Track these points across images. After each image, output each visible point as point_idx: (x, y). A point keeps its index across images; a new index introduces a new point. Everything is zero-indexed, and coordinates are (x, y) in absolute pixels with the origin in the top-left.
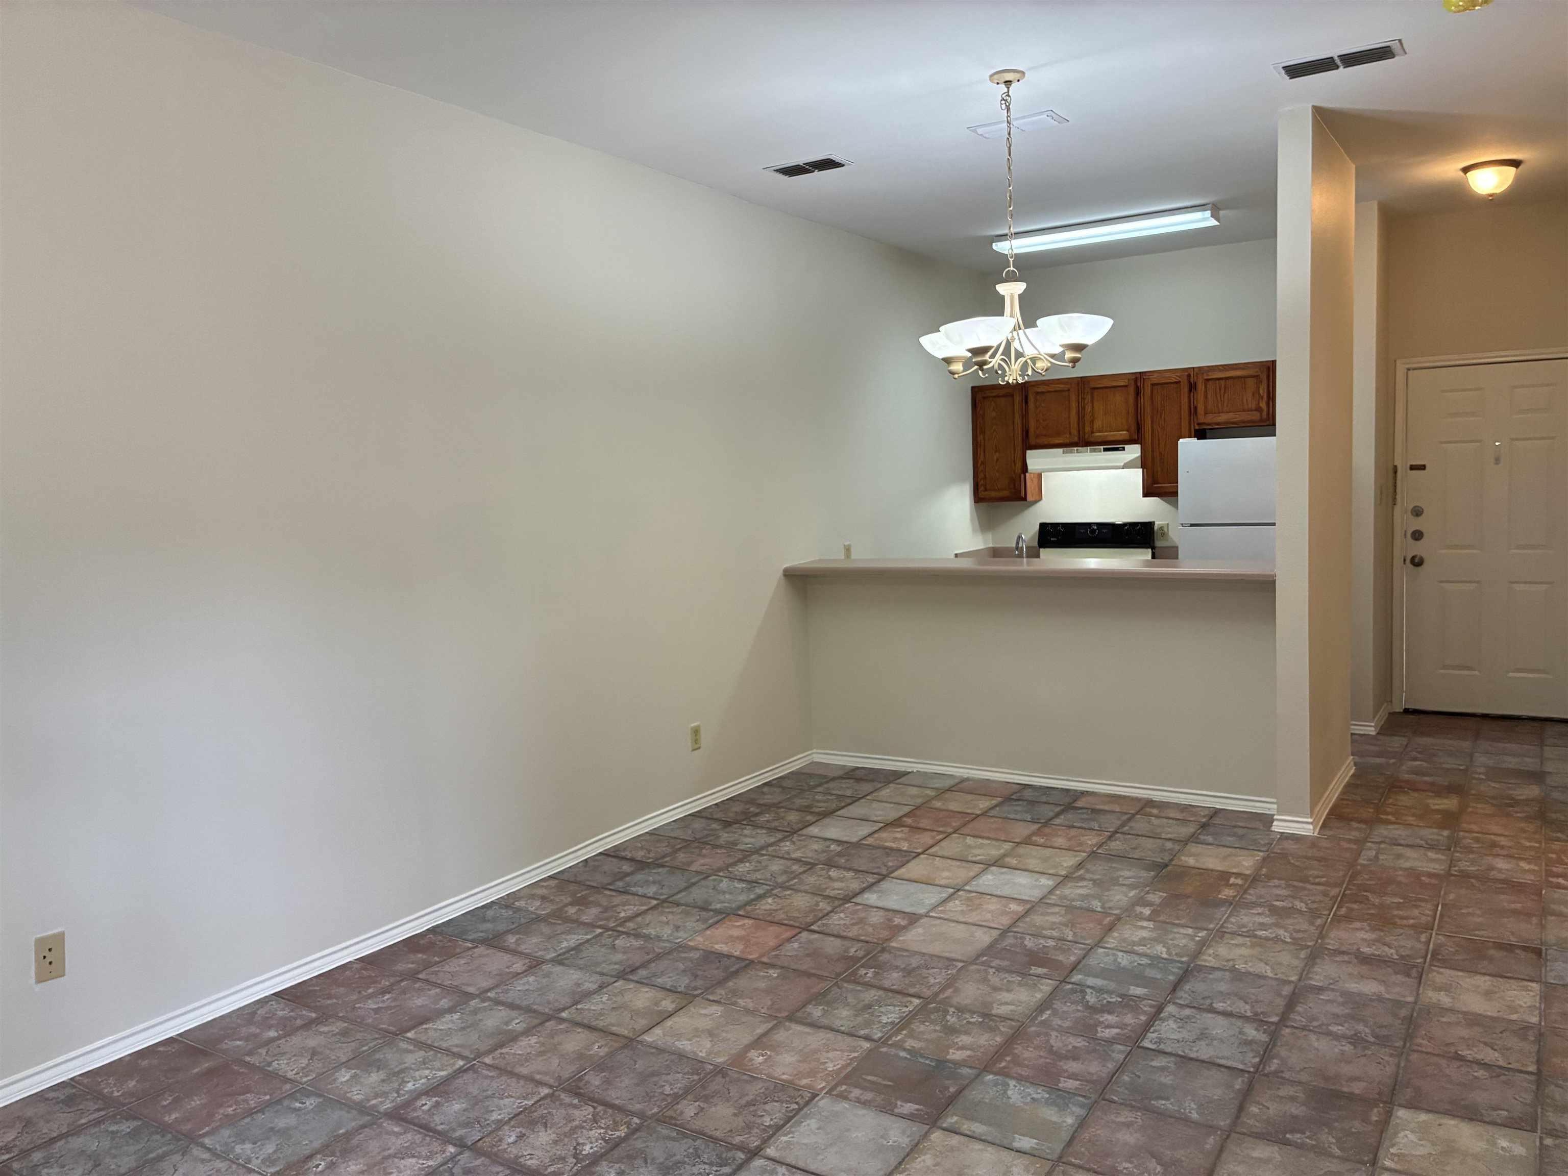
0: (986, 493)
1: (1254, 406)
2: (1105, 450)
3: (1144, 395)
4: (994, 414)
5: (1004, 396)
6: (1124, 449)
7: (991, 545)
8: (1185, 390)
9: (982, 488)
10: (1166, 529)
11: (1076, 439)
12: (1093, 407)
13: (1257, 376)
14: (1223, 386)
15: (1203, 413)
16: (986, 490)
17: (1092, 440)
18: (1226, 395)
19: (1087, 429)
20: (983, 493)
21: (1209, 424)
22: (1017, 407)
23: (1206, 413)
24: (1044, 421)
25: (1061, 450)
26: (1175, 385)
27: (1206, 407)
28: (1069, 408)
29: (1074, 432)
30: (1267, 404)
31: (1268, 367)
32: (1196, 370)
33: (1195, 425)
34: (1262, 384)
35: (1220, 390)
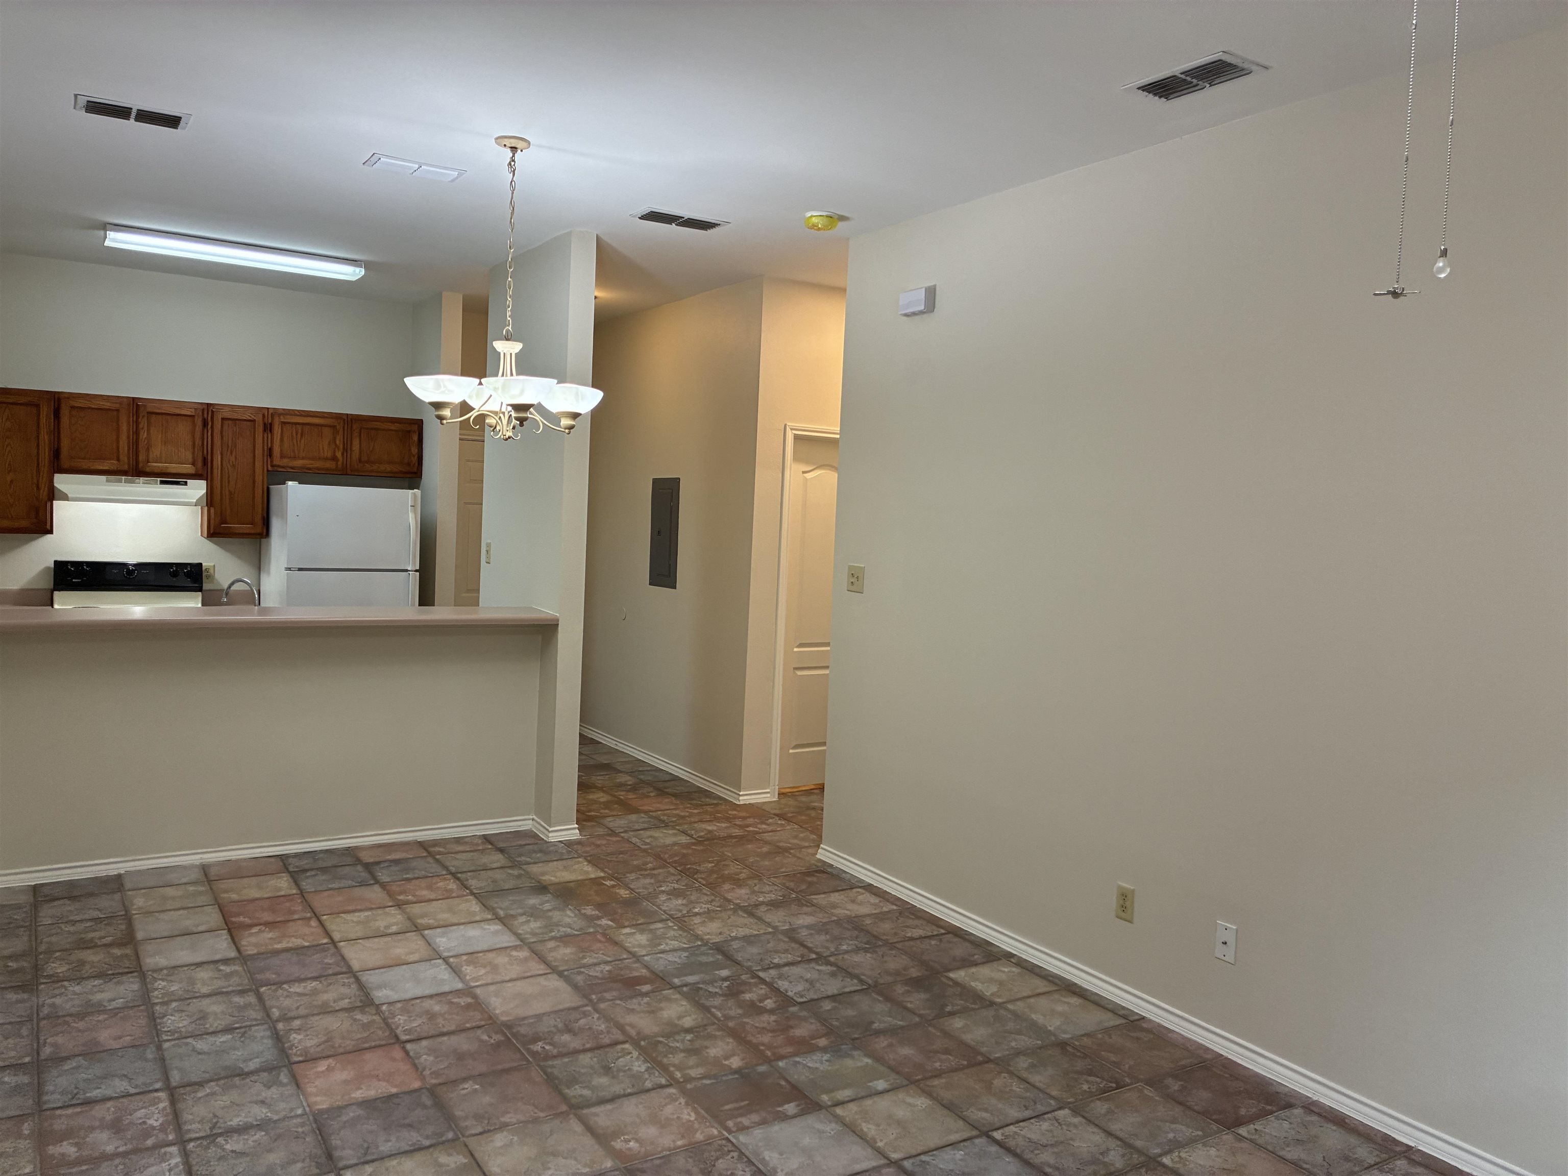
1: (329, 455)
2: (162, 482)
3: (212, 427)
5: (25, 404)
6: (186, 483)
8: (260, 428)
10: (212, 571)
11: (126, 467)
12: (149, 434)
13: (334, 427)
14: (300, 431)
15: (279, 455)
17: (148, 470)
18: (303, 441)
19: (142, 457)
21: (283, 467)
22: (43, 420)
23: (282, 457)
24: (82, 441)
25: (103, 478)
26: (249, 423)
27: (281, 450)
28: (118, 430)
29: (124, 459)
30: (343, 454)
31: (344, 420)
32: (271, 411)
33: (269, 466)
34: (338, 434)
35: (296, 435)
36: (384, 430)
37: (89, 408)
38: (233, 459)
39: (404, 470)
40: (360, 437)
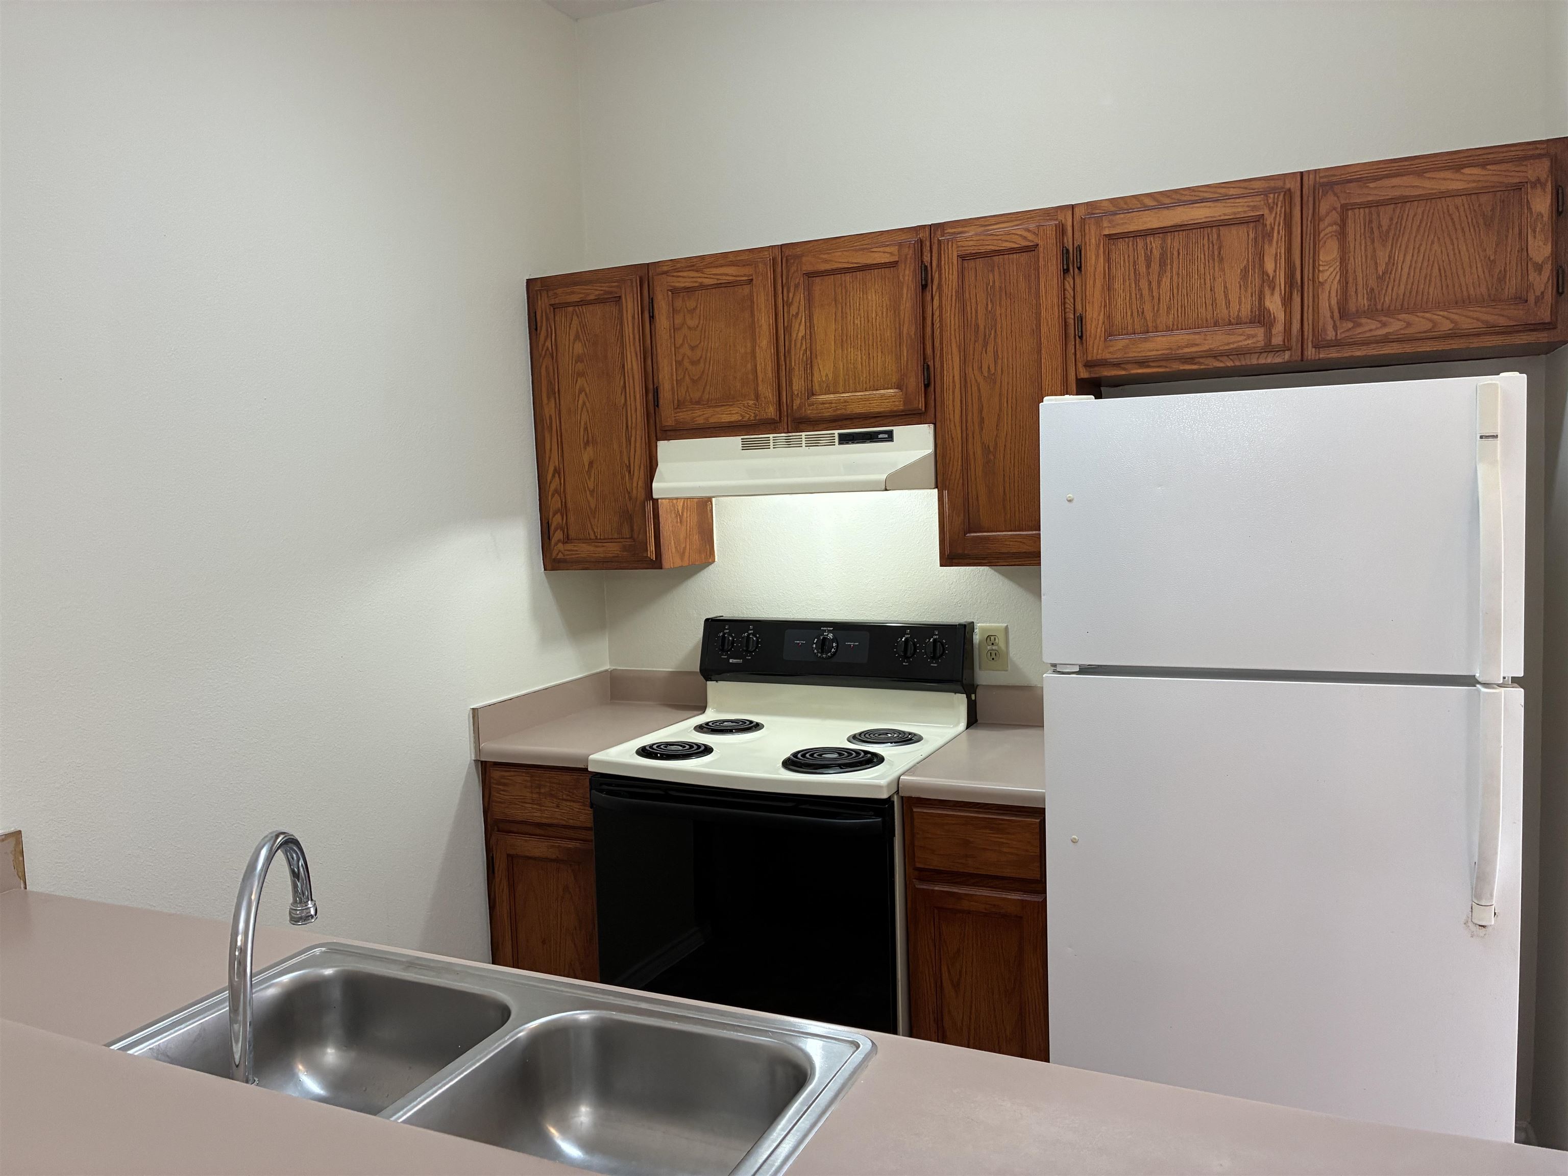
0: (569, 546)
1: (1246, 311)
2: (845, 439)
3: (940, 286)
4: (579, 348)
5: (599, 301)
6: (890, 437)
7: (607, 667)
8: (1051, 266)
9: (558, 535)
10: (1002, 645)
11: (771, 412)
12: (811, 326)
13: (1256, 221)
14: (1156, 253)
15: (1100, 331)
16: (567, 540)
17: (810, 412)
18: (1166, 281)
19: (798, 385)
20: (560, 546)
21: (1117, 365)
22: (629, 328)
23: (1109, 334)
24: (694, 363)
25: (735, 441)
26: (1024, 257)
27: (1109, 317)
28: (752, 329)
29: (767, 392)
30: (1287, 301)
31: (1289, 193)
32: (1078, 213)
33: (1080, 365)
34: (1271, 241)
35: (1148, 266)
36: (1429, 198)
37: (702, 287)
38: (988, 360)
39: (1503, 321)
40: (1342, 235)
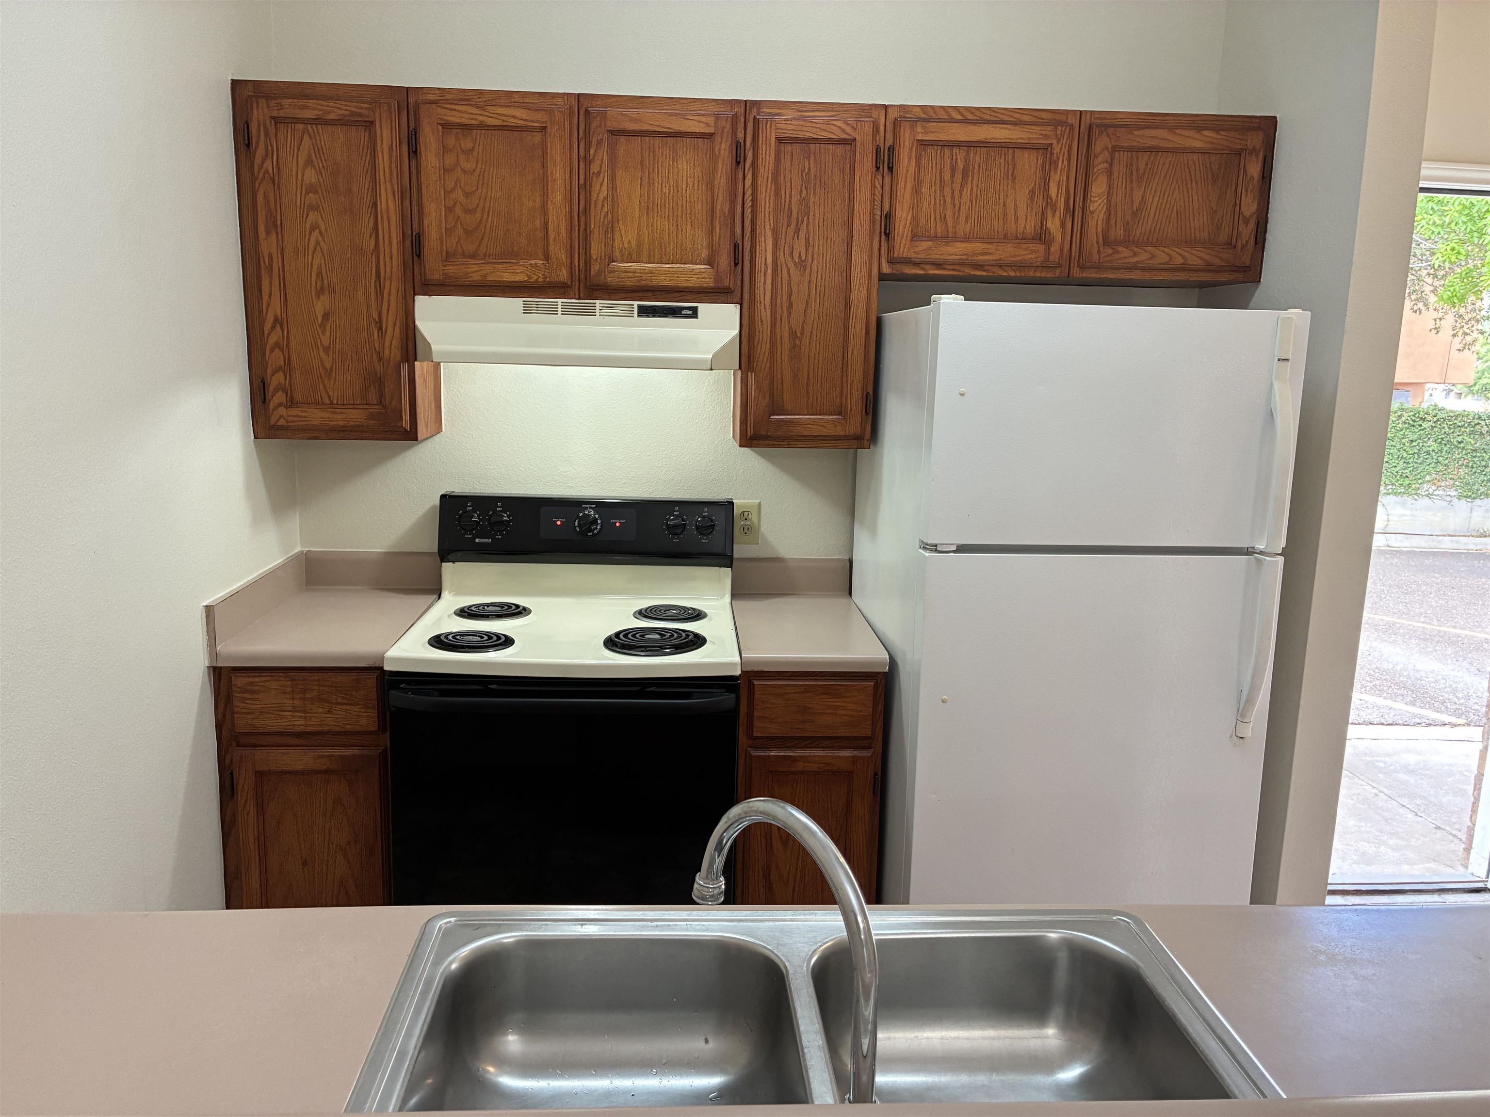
0: (294, 412)
1: (1030, 230)
2: (644, 312)
3: (754, 165)
4: (311, 176)
5: (342, 122)
6: (694, 313)
7: (298, 549)
8: (866, 164)
9: (280, 397)
10: (755, 519)
11: (563, 275)
12: (613, 187)
13: (1045, 149)
14: (960, 165)
15: (908, 232)
16: (291, 403)
17: (608, 280)
18: (966, 192)
19: (596, 249)
20: (282, 411)
21: (916, 264)
22: (383, 161)
23: (916, 235)
24: (467, 211)
25: (517, 303)
26: (840, 150)
27: (915, 218)
28: (543, 183)
29: (558, 252)
30: (1063, 225)
31: (1072, 126)
32: (893, 114)
33: (884, 261)
34: (1056, 169)
35: (953, 176)
36: (1175, 151)
37: (482, 126)
38: (800, 246)
39: (1217, 262)
40: (1109, 173)
